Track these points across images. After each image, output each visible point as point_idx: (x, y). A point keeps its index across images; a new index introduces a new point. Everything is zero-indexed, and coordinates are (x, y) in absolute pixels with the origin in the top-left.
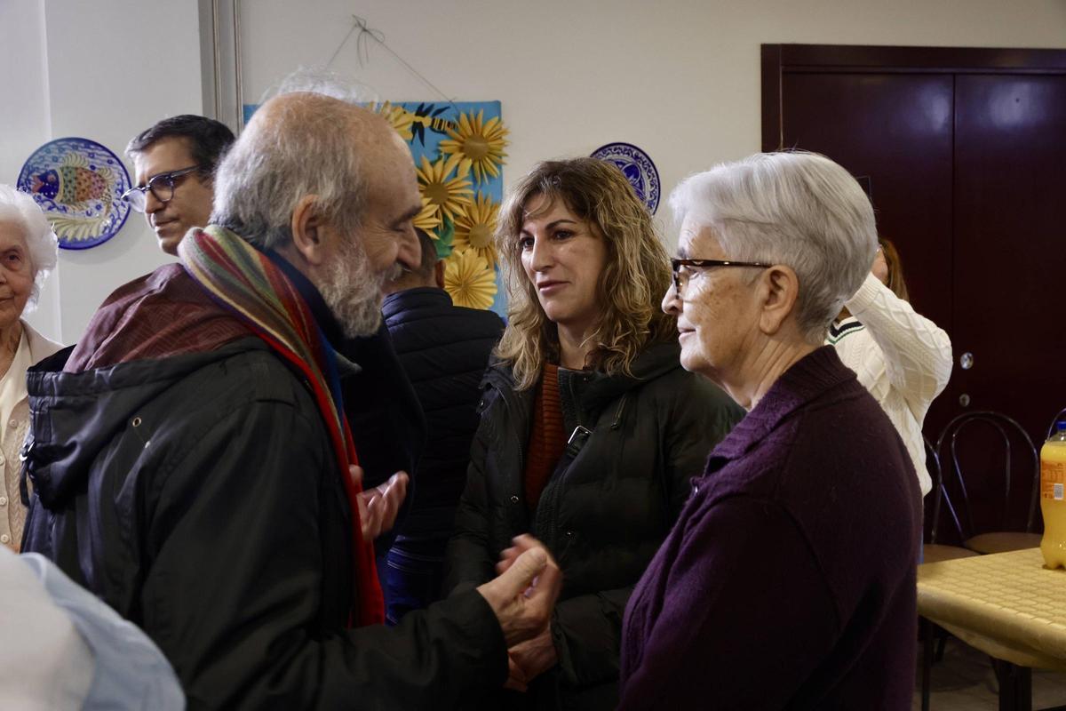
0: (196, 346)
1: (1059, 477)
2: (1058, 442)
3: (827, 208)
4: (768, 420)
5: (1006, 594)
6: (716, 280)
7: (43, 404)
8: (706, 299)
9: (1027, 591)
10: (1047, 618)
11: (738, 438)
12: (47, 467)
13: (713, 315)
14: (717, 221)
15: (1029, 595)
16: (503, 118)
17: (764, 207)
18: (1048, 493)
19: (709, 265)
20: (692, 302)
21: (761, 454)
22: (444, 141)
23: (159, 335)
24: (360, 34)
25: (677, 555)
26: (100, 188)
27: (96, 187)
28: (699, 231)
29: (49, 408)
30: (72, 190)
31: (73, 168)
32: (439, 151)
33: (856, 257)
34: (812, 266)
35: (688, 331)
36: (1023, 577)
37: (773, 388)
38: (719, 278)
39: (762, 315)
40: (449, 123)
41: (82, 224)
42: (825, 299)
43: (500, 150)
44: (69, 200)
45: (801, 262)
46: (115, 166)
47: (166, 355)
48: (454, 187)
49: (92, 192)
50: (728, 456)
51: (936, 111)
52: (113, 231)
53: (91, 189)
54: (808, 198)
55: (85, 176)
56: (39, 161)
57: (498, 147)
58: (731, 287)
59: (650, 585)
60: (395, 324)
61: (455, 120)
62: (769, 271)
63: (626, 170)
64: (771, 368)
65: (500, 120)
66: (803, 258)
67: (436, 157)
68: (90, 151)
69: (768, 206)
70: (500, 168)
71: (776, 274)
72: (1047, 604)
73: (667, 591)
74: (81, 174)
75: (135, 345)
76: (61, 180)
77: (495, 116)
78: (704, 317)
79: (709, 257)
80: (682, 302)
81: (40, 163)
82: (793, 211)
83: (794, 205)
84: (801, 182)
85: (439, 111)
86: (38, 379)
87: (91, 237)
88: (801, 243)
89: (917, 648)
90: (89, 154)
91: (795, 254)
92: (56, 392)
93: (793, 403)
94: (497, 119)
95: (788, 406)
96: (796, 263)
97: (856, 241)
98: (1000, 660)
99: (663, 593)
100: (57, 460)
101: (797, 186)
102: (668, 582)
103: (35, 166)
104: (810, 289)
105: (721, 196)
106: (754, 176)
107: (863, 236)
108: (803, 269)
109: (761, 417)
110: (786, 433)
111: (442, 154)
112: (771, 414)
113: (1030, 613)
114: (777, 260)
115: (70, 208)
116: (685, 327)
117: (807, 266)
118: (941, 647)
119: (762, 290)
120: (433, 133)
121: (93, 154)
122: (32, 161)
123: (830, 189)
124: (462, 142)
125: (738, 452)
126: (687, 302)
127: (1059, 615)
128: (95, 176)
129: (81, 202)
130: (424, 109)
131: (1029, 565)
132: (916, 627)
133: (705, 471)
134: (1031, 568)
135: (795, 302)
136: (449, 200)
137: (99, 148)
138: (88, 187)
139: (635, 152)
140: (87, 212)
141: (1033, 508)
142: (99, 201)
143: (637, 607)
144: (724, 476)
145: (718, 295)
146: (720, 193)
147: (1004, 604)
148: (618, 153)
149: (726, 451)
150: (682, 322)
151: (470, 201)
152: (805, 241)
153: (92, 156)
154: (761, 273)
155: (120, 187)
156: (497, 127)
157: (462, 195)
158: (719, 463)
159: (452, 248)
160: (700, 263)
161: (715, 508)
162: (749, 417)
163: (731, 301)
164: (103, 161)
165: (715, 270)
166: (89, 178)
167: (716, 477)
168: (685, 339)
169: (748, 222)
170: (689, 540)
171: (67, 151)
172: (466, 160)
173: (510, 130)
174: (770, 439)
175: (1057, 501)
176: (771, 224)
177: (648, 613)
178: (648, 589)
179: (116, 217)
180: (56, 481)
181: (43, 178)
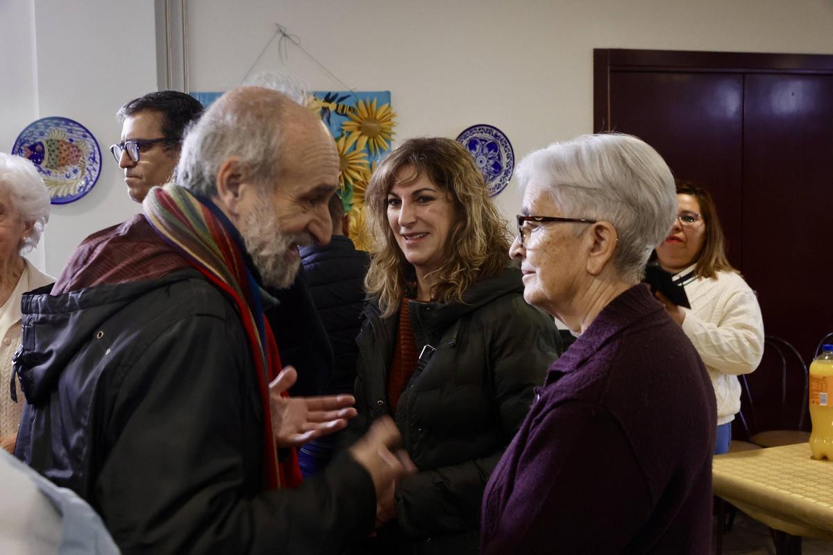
0: (147, 275)
1: (824, 388)
2: (823, 361)
3: (639, 177)
4: (594, 342)
5: (782, 478)
6: (553, 232)
7: (30, 320)
8: (544, 248)
9: (798, 477)
10: (814, 498)
11: (571, 356)
12: (31, 370)
13: (550, 260)
14: (554, 186)
15: (800, 480)
16: (392, 104)
17: (591, 176)
18: (815, 400)
19: (547, 220)
20: (533, 250)
21: (589, 369)
22: (346, 121)
23: (119, 267)
24: (281, 39)
25: (523, 448)
26: (77, 156)
27: (73, 155)
28: (539, 194)
29: (35, 323)
30: (55, 157)
31: (55, 140)
32: (343, 130)
33: (662, 215)
34: (627, 222)
35: (530, 272)
36: (795, 466)
37: (598, 317)
38: (555, 231)
39: (589, 260)
40: (350, 108)
41: (62, 184)
42: (637, 248)
43: (390, 129)
44: (52, 166)
45: (619, 219)
46: (88, 139)
47: (123, 282)
48: (353, 158)
49: (70, 159)
50: (563, 370)
51: (730, 102)
52: (87, 190)
53: (70, 157)
54: (624, 169)
55: (65, 147)
56: (29, 135)
57: (388, 127)
58: (564, 238)
59: (504, 471)
60: (309, 263)
61: (355, 107)
62: (594, 226)
63: (488, 146)
64: (595, 302)
65: (389, 106)
66: (621, 216)
67: (339, 134)
68: (69, 127)
69: (594, 175)
70: (389, 143)
71: (600, 228)
72: (814, 487)
73: (516, 477)
74: (62, 146)
75: (101, 275)
76: (46, 150)
77: (386, 103)
78: (543, 261)
79: (547, 214)
80: (525, 250)
81: (30, 137)
82: (613, 179)
83: (613, 174)
84: (619, 157)
85: (343, 99)
86: (28, 300)
87: (69, 195)
88: (619, 204)
89: (712, 520)
90: (69, 130)
91: (614, 212)
92: (40, 310)
93: (615, 329)
94: (387, 105)
95: (610, 332)
96: (615, 220)
97: (662, 203)
98: (777, 531)
99: (514, 478)
100: (39, 364)
101: (616, 160)
102: (518, 469)
103: (26, 139)
104: (626, 240)
105: (557, 167)
106: (582, 152)
107: (667, 200)
108: (621, 225)
109: (590, 339)
110: (609, 352)
111: (345, 132)
112: (597, 337)
113: (801, 494)
114: (600, 218)
115: (53, 172)
116: (528, 270)
117: (623, 222)
118: (731, 521)
119: (589, 241)
120: (337, 116)
121: (71, 129)
122: (24, 135)
123: (641, 161)
124: (360, 123)
125: (571, 366)
126: (530, 250)
127: (823, 495)
128: (73, 147)
129: (62, 167)
130: (331, 97)
131: (799, 456)
132: (712, 504)
133: (545, 382)
134: (802, 458)
135: (615, 250)
136: (350, 168)
137: (77, 125)
138: (68, 155)
139: (495, 132)
140: (66, 175)
141: (803, 412)
142: (76, 167)
143: (494, 490)
144: (560, 386)
145: (554, 244)
146: (556, 165)
147: (780, 486)
148: (482, 132)
149: (562, 366)
150: (525, 265)
151: (366, 169)
152: (622, 202)
153: (70, 131)
154: (588, 227)
155: (92, 156)
156: (388, 111)
157: (360, 164)
158: (556, 376)
159: (351, 205)
160: (540, 219)
161: (554, 411)
162: (579, 340)
163: (564, 249)
164: (80, 135)
165: (552, 225)
166: (68, 148)
167: (553, 386)
168: (527, 279)
169: (578, 187)
170: (533, 437)
171: (51, 127)
172: (363, 137)
173: (397, 114)
174: (596, 357)
175: (822, 407)
176: (595, 189)
177: (502, 495)
178: (502, 475)
179: (89, 179)
180: (37, 382)
181: (32, 148)
